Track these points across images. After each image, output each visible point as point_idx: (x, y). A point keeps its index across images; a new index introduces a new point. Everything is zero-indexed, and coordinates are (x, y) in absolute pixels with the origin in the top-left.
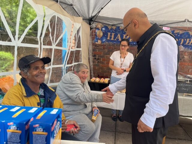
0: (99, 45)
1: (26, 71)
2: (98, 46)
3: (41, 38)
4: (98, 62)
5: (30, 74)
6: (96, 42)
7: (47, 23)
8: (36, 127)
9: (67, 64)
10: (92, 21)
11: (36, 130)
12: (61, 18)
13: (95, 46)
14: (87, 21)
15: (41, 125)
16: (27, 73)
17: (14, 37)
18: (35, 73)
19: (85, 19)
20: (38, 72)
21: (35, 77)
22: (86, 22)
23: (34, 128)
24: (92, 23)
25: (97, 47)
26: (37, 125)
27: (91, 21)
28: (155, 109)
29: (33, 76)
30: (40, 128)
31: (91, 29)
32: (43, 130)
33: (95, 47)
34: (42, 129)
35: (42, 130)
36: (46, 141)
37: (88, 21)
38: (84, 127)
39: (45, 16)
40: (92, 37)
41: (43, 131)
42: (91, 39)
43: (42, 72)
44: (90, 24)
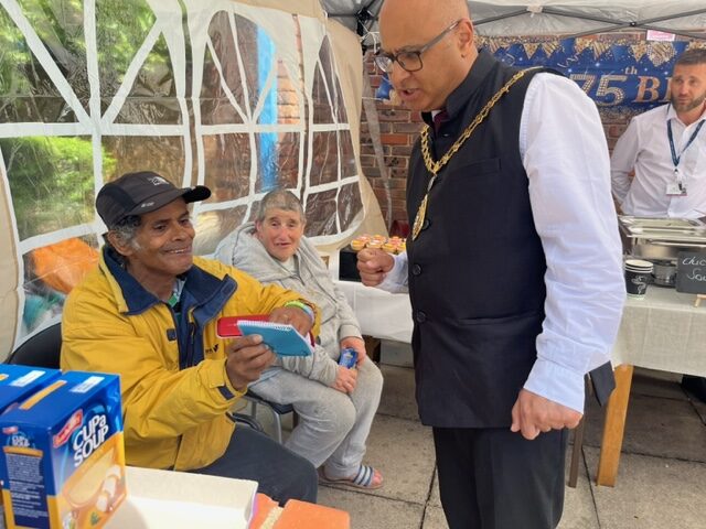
0: (396, 108)
1: (128, 236)
2: (393, 114)
3: (193, 98)
4: (395, 171)
5: (140, 244)
6: (385, 100)
7: (200, 41)
8: (11, 435)
9: (311, 185)
10: (369, 17)
11: (11, 441)
12: (248, 18)
13: (384, 113)
14: (347, 19)
15: (23, 430)
16: (129, 241)
17: (85, 105)
18: (158, 241)
19: (340, 11)
20: (171, 240)
21: (160, 256)
22: (345, 24)
23: (6, 436)
24: (366, 29)
25: (391, 118)
26: (13, 429)
27: (363, 20)
28: (584, 340)
29: (153, 252)
30: (22, 438)
31: (365, 48)
32: (31, 442)
33: (384, 117)
34: (27, 441)
35: (27, 444)
36: (42, 473)
37: (352, 21)
38: (316, 412)
39: (185, 19)
40: (371, 80)
41: (30, 447)
42: (369, 88)
43: (183, 236)
44: (360, 32)
